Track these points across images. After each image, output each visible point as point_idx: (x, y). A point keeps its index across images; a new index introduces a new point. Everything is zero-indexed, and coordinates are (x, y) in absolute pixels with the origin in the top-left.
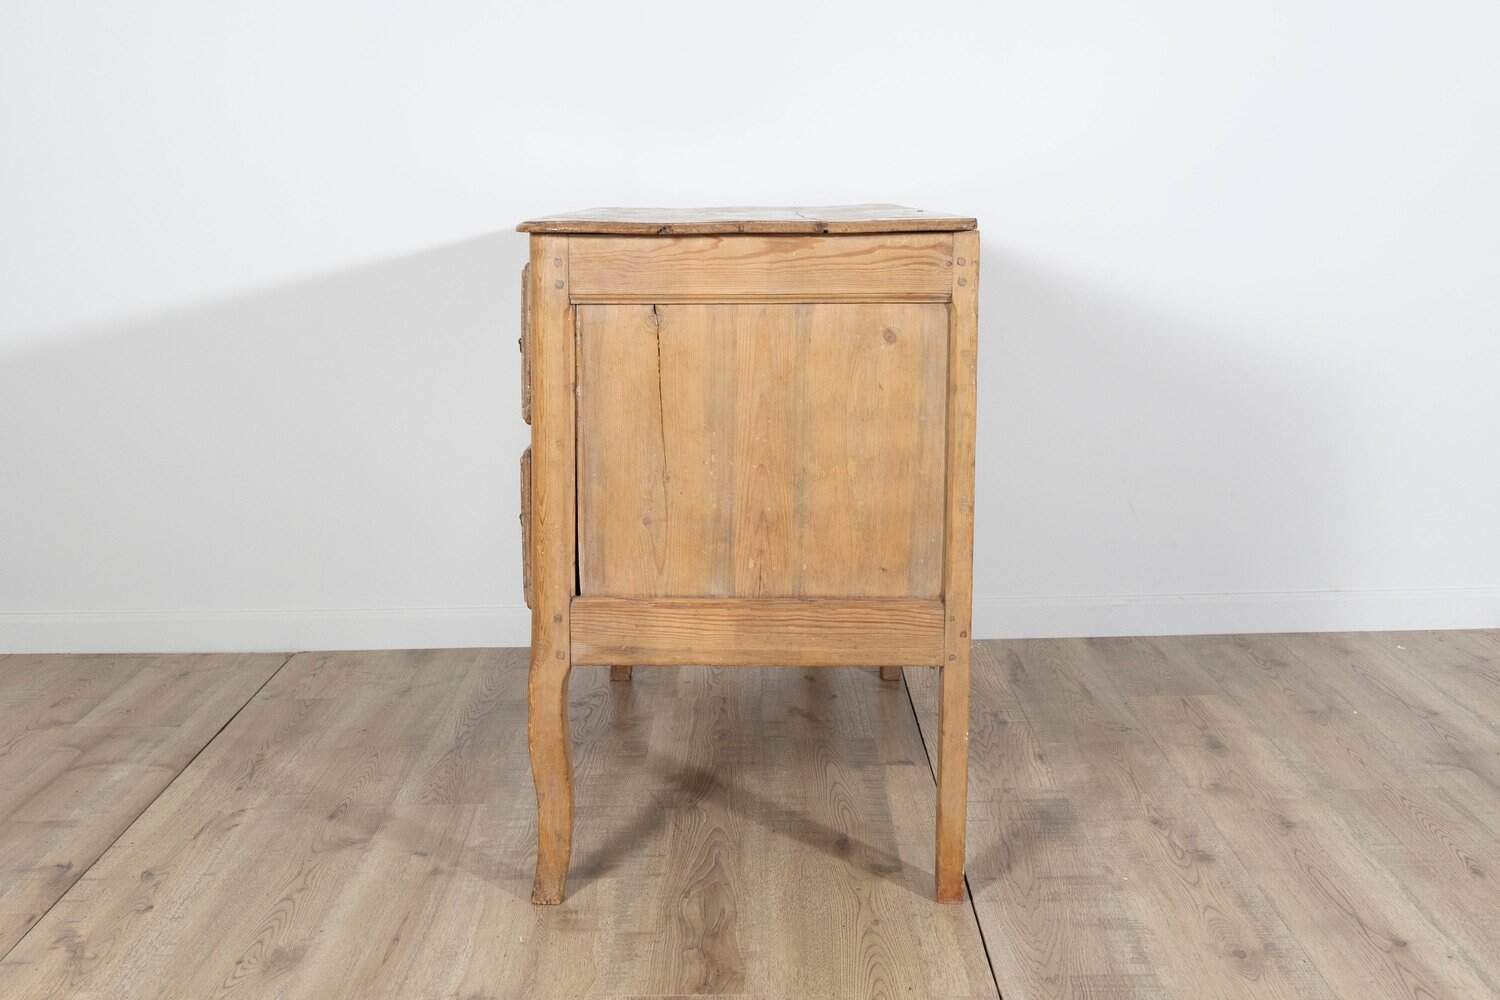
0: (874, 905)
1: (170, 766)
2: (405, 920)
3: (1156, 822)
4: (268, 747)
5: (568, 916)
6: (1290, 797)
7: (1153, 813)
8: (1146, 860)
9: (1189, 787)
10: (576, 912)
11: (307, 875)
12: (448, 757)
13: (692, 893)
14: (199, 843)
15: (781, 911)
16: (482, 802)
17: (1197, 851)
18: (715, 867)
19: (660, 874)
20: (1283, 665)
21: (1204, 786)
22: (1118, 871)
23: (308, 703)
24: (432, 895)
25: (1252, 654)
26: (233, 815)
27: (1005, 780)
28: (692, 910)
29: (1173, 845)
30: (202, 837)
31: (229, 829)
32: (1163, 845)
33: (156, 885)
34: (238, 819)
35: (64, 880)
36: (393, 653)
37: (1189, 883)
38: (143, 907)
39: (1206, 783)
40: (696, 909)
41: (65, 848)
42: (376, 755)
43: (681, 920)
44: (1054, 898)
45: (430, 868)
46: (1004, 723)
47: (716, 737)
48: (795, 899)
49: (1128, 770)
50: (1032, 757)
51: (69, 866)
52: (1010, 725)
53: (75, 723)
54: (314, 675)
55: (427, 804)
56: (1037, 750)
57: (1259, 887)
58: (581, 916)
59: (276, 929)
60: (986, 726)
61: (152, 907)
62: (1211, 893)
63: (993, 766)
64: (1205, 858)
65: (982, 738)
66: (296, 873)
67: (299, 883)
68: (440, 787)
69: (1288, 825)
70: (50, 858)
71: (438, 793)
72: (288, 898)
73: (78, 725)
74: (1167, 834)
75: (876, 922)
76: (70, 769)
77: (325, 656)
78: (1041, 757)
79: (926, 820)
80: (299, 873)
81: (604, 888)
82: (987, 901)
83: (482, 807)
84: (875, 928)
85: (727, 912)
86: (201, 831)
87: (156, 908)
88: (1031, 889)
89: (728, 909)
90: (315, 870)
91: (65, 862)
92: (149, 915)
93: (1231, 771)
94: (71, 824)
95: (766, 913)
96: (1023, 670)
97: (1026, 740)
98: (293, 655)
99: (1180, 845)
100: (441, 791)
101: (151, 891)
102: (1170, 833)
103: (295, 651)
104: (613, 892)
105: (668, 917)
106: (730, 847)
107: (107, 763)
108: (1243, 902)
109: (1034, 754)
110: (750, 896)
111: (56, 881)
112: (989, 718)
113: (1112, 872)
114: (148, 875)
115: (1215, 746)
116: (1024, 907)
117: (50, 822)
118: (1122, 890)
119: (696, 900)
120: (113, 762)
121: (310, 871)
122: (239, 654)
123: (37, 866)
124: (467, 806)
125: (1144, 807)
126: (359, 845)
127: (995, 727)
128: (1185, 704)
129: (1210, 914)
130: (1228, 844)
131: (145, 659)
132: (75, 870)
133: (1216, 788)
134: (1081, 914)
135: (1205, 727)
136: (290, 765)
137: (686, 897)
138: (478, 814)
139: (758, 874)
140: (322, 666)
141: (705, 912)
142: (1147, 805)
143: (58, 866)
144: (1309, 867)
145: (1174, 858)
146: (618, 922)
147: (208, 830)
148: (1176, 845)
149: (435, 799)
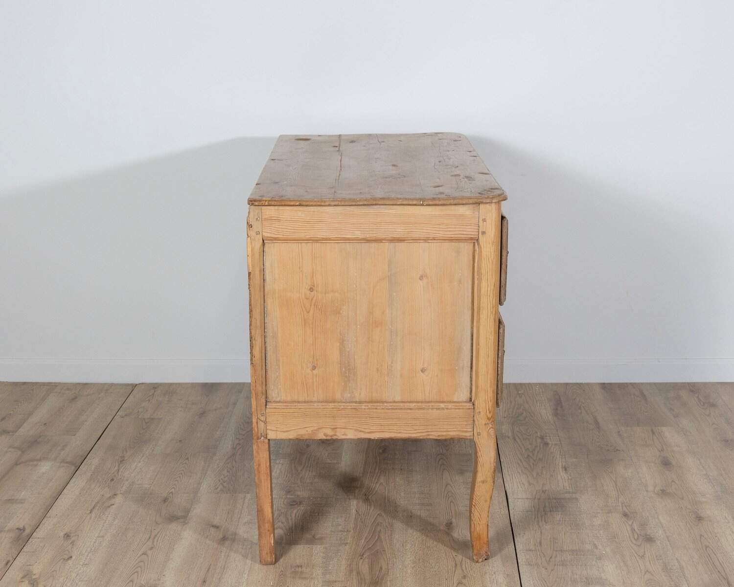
0: (464, 566)
1: (71, 463)
2: (208, 570)
3: (625, 515)
4: (127, 452)
5: (297, 569)
6: (704, 500)
7: (625, 509)
8: (617, 540)
9: (647, 491)
10: (301, 566)
11: (154, 538)
12: (229, 461)
13: (364, 556)
14: (93, 515)
15: (413, 568)
16: (248, 493)
17: (646, 535)
18: (377, 540)
19: (347, 543)
20: (713, 405)
21: (655, 491)
22: (600, 547)
23: (147, 421)
24: (223, 554)
25: (698, 397)
26: (110, 498)
27: (544, 484)
28: (365, 568)
29: (633, 530)
30: (95, 511)
31: (109, 507)
32: (628, 531)
33: (73, 543)
34: (112, 501)
35: (22, 538)
36: (193, 385)
37: (639, 556)
38: (66, 557)
39: (658, 488)
40: (367, 566)
41: (21, 518)
42: (188, 459)
43: (358, 573)
44: (563, 564)
45: (221, 536)
46: (547, 444)
47: (381, 451)
48: (421, 561)
49: (614, 479)
50: (561, 469)
51: (24, 529)
52: (550, 446)
53: (16, 431)
54: (149, 400)
55: (218, 493)
56: (564, 464)
57: (677, 559)
58: (304, 569)
59: (140, 573)
60: (536, 447)
61: (71, 557)
62: (650, 561)
63: (538, 474)
64: (649, 539)
65: (533, 455)
66: (147, 538)
67: (150, 543)
68: (224, 482)
69: (699, 518)
70: (14, 523)
71: (224, 487)
72: (145, 554)
73: (17, 434)
74: (630, 523)
75: (464, 577)
76: (16, 464)
77: (155, 387)
78: (566, 470)
79: (497, 511)
80: (150, 538)
81: (316, 552)
82: (526, 565)
83: (249, 496)
84: (463, 581)
85: (383, 569)
86: (94, 508)
87: (74, 558)
88: (551, 558)
89: (384, 566)
90: (158, 536)
91: (21, 526)
92: (70, 562)
93: (673, 481)
94: (22, 502)
95: (405, 570)
96: (562, 407)
97: (558, 456)
98: (137, 385)
99: (637, 530)
100: (225, 484)
101: (70, 547)
102: (633, 523)
103: (137, 383)
104: (322, 554)
105: (351, 571)
106: (387, 526)
107: (37, 460)
108: (666, 569)
109: (562, 468)
110: (396, 559)
111: (18, 539)
112: (539, 440)
113: (597, 548)
114: (67, 536)
115: (666, 463)
116: (546, 569)
117: (10, 500)
118: (601, 559)
119: (367, 560)
120: (40, 460)
121: (156, 536)
122: (105, 384)
123: (7, 529)
124: (240, 495)
125: (620, 504)
126: (182, 520)
127: (542, 446)
128: (653, 433)
129: (648, 576)
130: (664, 530)
131: (50, 387)
132: (27, 531)
133: (663, 493)
134: (576, 575)
135: (662, 450)
136: (140, 464)
137: (361, 559)
138: (247, 500)
139: (401, 545)
140: (153, 394)
141: (371, 568)
142: (622, 503)
143: (17, 529)
144: (707, 547)
145: (633, 539)
146: (324, 574)
147: (97, 508)
148: (634, 530)
149: (221, 490)
